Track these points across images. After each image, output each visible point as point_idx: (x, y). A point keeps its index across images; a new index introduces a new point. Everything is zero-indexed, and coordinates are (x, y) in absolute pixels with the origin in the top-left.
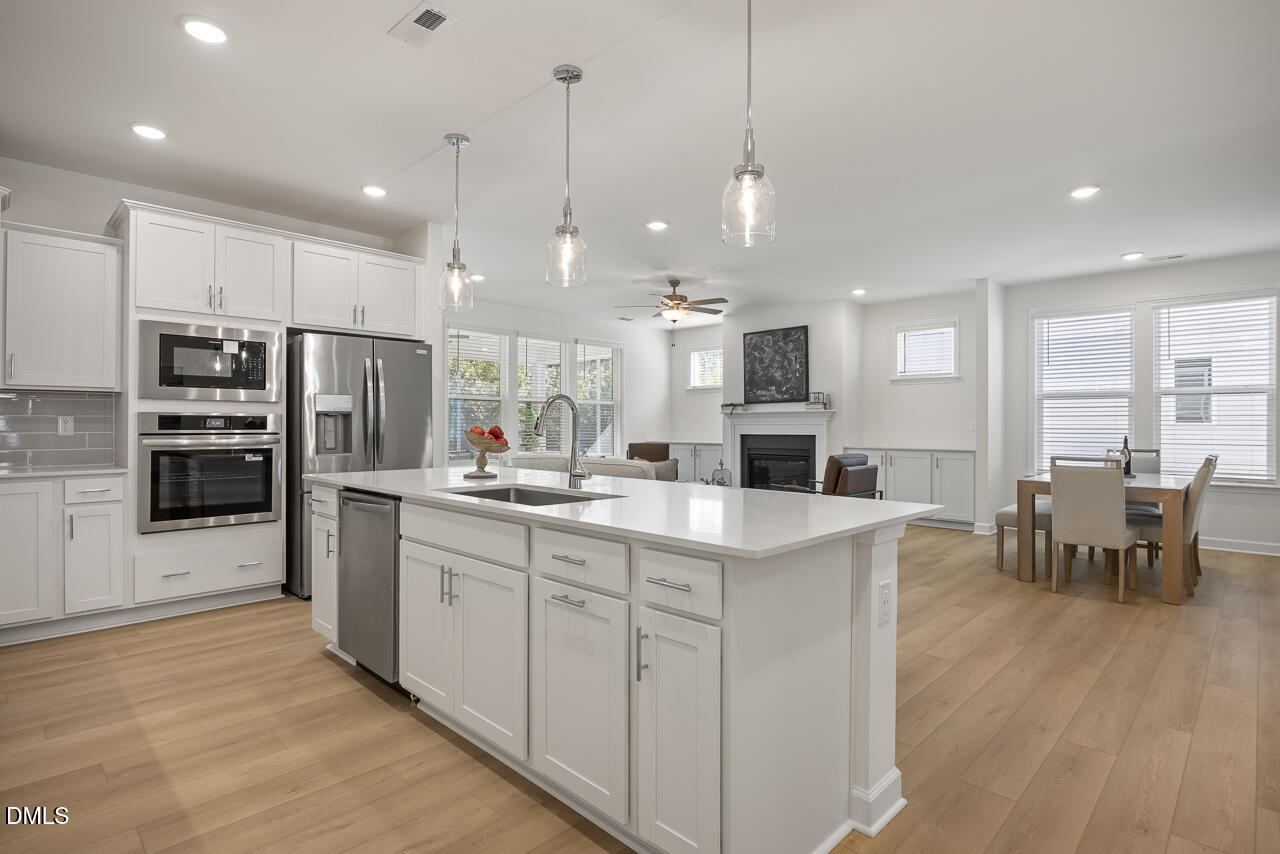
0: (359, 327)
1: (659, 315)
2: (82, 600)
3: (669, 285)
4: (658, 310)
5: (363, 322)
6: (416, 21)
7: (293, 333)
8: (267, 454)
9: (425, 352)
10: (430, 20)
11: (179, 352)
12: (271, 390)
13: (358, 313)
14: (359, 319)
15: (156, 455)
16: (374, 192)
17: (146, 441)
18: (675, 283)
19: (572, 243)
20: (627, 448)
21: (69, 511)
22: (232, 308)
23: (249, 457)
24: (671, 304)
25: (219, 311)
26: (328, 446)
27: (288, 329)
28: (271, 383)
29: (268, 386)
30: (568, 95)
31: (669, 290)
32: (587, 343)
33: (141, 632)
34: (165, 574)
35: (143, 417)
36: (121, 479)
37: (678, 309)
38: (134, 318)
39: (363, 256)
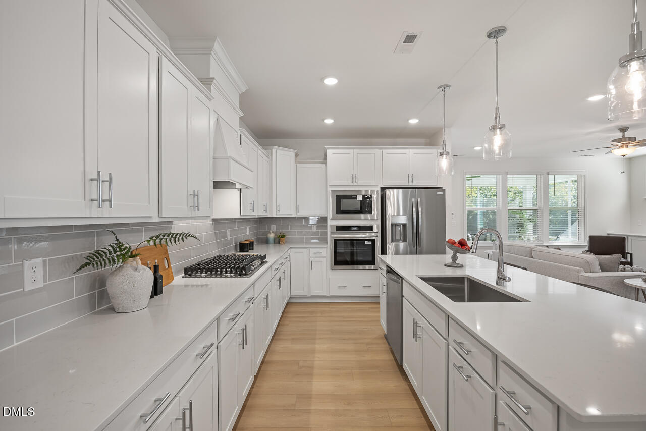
0: (411, 184)
1: (610, 152)
2: (316, 292)
3: (619, 131)
4: (609, 150)
5: (412, 181)
6: (404, 43)
7: (383, 189)
8: (373, 241)
9: (442, 193)
10: (410, 39)
11: (343, 201)
12: (375, 214)
13: (410, 177)
14: (411, 180)
15: (336, 241)
16: (414, 121)
17: (332, 236)
18: (623, 130)
19: (501, 134)
20: (588, 238)
21: (312, 259)
22: (360, 182)
23: (366, 243)
24: (620, 144)
25: (355, 184)
26: (397, 239)
27: (381, 188)
28: (375, 212)
29: (373, 213)
30: (497, 45)
31: (619, 135)
32: (555, 173)
33: (331, 307)
34: (339, 286)
35: (332, 226)
36: (325, 249)
37: (627, 147)
38: (330, 189)
39: (411, 151)
